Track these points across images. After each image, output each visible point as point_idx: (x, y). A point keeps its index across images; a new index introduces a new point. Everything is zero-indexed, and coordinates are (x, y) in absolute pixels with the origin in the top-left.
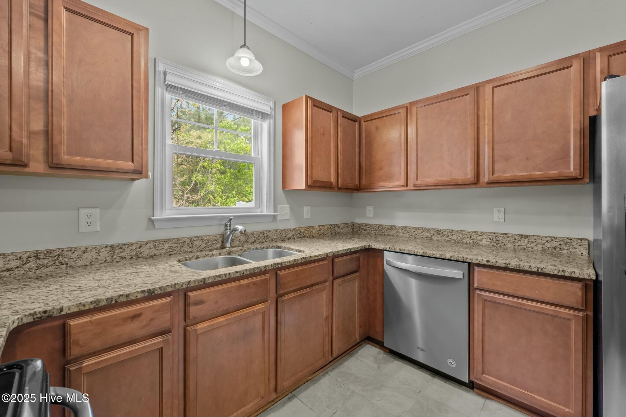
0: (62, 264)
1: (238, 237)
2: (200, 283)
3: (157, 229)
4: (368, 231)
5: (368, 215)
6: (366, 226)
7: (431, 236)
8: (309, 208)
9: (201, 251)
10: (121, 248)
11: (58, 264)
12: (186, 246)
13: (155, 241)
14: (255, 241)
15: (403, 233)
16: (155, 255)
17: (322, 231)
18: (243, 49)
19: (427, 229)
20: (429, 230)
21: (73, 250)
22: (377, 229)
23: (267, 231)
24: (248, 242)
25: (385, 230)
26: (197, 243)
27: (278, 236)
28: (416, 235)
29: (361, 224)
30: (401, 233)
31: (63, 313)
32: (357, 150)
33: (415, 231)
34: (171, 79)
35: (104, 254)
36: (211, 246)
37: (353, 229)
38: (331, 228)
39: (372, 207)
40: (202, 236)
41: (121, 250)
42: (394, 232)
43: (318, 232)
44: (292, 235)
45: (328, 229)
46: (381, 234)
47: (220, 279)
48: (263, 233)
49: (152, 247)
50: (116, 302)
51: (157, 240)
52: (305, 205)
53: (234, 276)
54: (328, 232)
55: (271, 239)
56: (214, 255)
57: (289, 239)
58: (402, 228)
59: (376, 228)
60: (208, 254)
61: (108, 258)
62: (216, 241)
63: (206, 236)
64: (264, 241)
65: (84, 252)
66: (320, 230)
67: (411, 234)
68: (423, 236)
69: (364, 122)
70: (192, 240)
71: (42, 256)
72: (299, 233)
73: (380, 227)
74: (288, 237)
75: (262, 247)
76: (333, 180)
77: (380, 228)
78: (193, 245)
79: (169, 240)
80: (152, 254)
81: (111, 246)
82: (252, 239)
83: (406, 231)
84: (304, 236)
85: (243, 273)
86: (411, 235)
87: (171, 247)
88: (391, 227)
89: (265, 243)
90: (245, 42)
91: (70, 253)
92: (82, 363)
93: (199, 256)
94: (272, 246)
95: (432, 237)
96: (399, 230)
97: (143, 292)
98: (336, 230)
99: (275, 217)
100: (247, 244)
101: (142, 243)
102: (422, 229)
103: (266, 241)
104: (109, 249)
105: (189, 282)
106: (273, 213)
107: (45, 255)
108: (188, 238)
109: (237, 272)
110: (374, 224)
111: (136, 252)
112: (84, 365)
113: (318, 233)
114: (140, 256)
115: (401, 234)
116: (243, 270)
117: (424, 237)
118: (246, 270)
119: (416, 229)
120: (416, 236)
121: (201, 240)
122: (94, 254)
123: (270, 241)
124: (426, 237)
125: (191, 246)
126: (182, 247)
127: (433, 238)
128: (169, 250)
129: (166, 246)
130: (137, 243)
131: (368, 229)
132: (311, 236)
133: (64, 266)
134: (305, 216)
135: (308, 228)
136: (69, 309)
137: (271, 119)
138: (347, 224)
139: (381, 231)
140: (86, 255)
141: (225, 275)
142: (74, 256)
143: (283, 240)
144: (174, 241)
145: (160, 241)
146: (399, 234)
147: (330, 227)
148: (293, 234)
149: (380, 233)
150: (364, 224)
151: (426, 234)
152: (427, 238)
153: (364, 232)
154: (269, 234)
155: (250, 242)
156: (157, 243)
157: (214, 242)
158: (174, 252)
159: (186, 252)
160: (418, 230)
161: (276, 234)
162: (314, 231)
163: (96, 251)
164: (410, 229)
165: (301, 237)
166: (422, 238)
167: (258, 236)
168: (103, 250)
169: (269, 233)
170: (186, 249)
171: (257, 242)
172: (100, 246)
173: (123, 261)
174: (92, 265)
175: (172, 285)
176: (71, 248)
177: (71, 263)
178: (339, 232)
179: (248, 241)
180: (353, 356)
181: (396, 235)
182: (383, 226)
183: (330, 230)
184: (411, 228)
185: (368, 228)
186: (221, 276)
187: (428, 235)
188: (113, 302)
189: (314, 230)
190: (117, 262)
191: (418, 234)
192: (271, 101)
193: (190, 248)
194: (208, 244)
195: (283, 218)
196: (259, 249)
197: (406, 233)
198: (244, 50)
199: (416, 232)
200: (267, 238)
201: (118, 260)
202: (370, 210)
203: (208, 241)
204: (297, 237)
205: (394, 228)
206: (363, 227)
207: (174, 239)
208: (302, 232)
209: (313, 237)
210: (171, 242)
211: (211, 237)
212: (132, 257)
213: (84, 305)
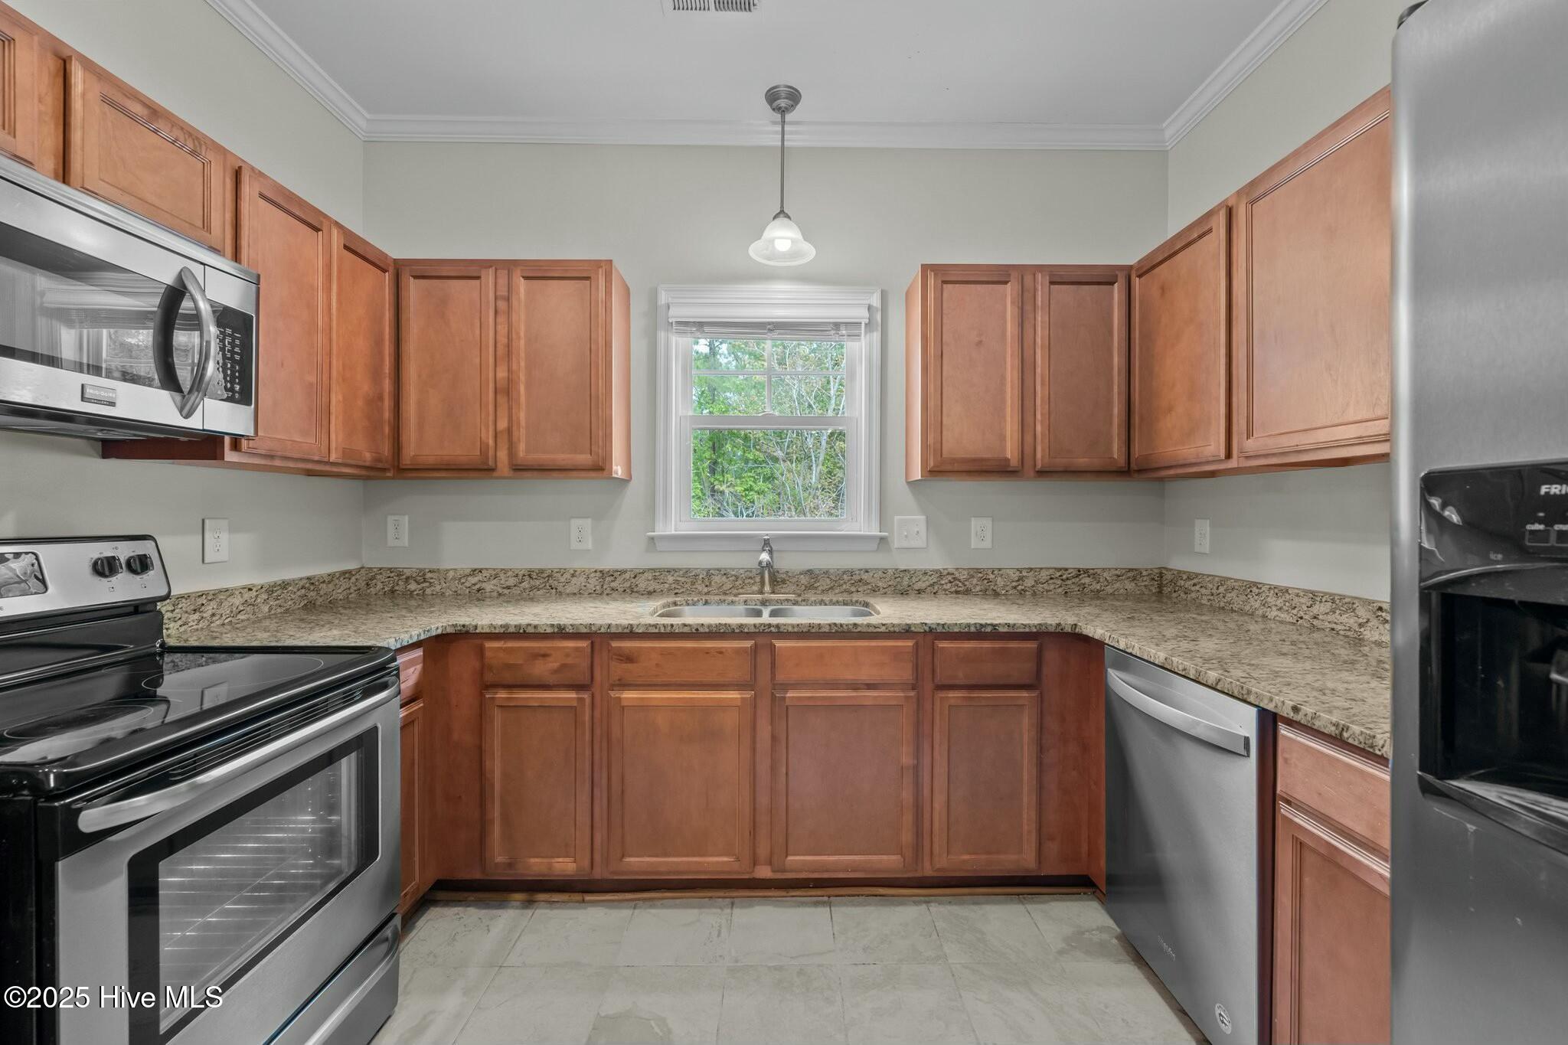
0: (552, 589)
1: (794, 577)
2: (625, 631)
3: (661, 551)
4: (1193, 595)
5: (1197, 549)
6: (1189, 578)
7: (1361, 625)
8: (987, 523)
9: (725, 594)
10: (613, 576)
11: (548, 587)
12: (700, 582)
13: (654, 570)
14: (831, 588)
15: (1280, 609)
16: (655, 592)
17: (1029, 583)
18: (778, 221)
19: (1347, 600)
20: (1353, 603)
21: (562, 572)
22: (1214, 591)
23: (860, 570)
24: (816, 588)
25: (1234, 594)
26: (717, 579)
27: (890, 583)
28: (1315, 618)
29: (1180, 572)
30: (1274, 608)
31: (477, 631)
32: (1117, 360)
33: (1311, 606)
34: (677, 313)
35: (593, 582)
36: (742, 588)
37: (1160, 587)
38: (1064, 577)
39: (1208, 521)
40: (725, 569)
41: (612, 578)
42: (1257, 604)
43: (1014, 584)
44: (927, 583)
45: (1051, 578)
46: (1223, 608)
47: (657, 631)
48: (852, 573)
49: (650, 578)
50: (524, 631)
51: (657, 569)
52: (974, 517)
53: (681, 631)
54: (1052, 587)
55: (870, 587)
56: (735, 602)
57: (919, 592)
58: (1276, 591)
59: (1211, 586)
60: (725, 601)
61: (598, 587)
62: (750, 580)
63: (733, 569)
64: (853, 589)
65: (573, 575)
66: (1021, 579)
67: (1301, 614)
68: (1335, 623)
69: (1137, 279)
70: (709, 573)
71: (534, 575)
72: (950, 582)
73: (1222, 585)
74: (916, 587)
75: (835, 599)
76: (1011, 452)
77: (1222, 589)
78: (710, 583)
79: (675, 570)
80: (651, 589)
81: (601, 571)
82: (825, 583)
83: (1287, 604)
84: (967, 590)
85: (697, 630)
86: (1301, 618)
87: (676, 582)
88: (1251, 587)
89: (854, 595)
90: (782, 206)
91: (559, 575)
92: (496, 693)
93: (709, 601)
94: (857, 602)
95: (1362, 630)
96: (1269, 599)
97: (552, 626)
98: (1084, 584)
99: (882, 539)
100: (813, 591)
101: (638, 571)
102: (1333, 602)
103: (858, 591)
104: (598, 574)
105: (609, 626)
106: (879, 533)
107: (537, 574)
108: (703, 569)
109: (685, 625)
110: (1209, 576)
111: (629, 583)
112: (497, 696)
113: (1015, 588)
114: (635, 590)
115: (1274, 613)
116: (698, 624)
117: (1339, 627)
118: (702, 625)
119: (1314, 596)
120: (1315, 622)
121: (725, 574)
122: (582, 579)
123: (869, 591)
124: (1343, 628)
125: (708, 584)
126: (693, 583)
127: (1368, 634)
128: (673, 586)
129: (671, 579)
130: (631, 570)
131: (1193, 588)
132: (989, 592)
133: (554, 590)
134: (974, 543)
135: (978, 571)
136: (482, 629)
137: (873, 331)
138: (1131, 570)
139: (1224, 597)
140: (574, 580)
141: (665, 627)
142: (562, 580)
143: (902, 594)
144: (681, 572)
145: (661, 571)
146: (1269, 609)
147: (1058, 574)
148: (932, 582)
149: (1222, 604)
150: (1185, 572)
151: (1344, 616)
152: (1349, 633)
153: (1184, 596)
154: (865, 577)
155: (820, 588)
156: (658, 574)
157: (747, 581)
158: (681, 591)
159: (700, 593)
160: (1321, 602)
161: (885, 578)
162: (1000, 582)
163: (584, 576)
164: (1297, 595)
165: (957, 592)
166: (1333, 629)
167: (838, 577)
168: (592, 575)
169: (866, 574)
170: (701, 587)
171: (837, 591)
172: (589, 569)
173: (615, 594)
174: (580, 594)
175: (586, 625)
176: (560, 569)
177: (560, 589)
178: (1098, 591)
179: (815, 585)
180: (1023, 904)
181: (1260, 612)
182: (1229, 583)
183: (1059, 582)
184: (1302, 594)
185: (1194, 585)
186: (658, 626)
187: (1348, 620)
188: (521, 631)
189: (999, 579)
190: (607, 594)
191: (1320, 617)
192: (873, 293)
193: (707, 586)
194: (737, 583)
195: (905, 544)
196: (827, 603)
197: (1287, 611)
198: (782, 220)
199: (1315, 610)
200: (861, 584)
201: (608, 591)
202: (1203, 533)
203: (737, 578)
204: (945, 590)
205: (1254, 589)
206: (1182, 583)
207: (680, 569)
208: (959, 580)
209: (996, 594)
210: (678, 573)
211: (742, 571)
212: (625, 590)
213: (495, 628)
